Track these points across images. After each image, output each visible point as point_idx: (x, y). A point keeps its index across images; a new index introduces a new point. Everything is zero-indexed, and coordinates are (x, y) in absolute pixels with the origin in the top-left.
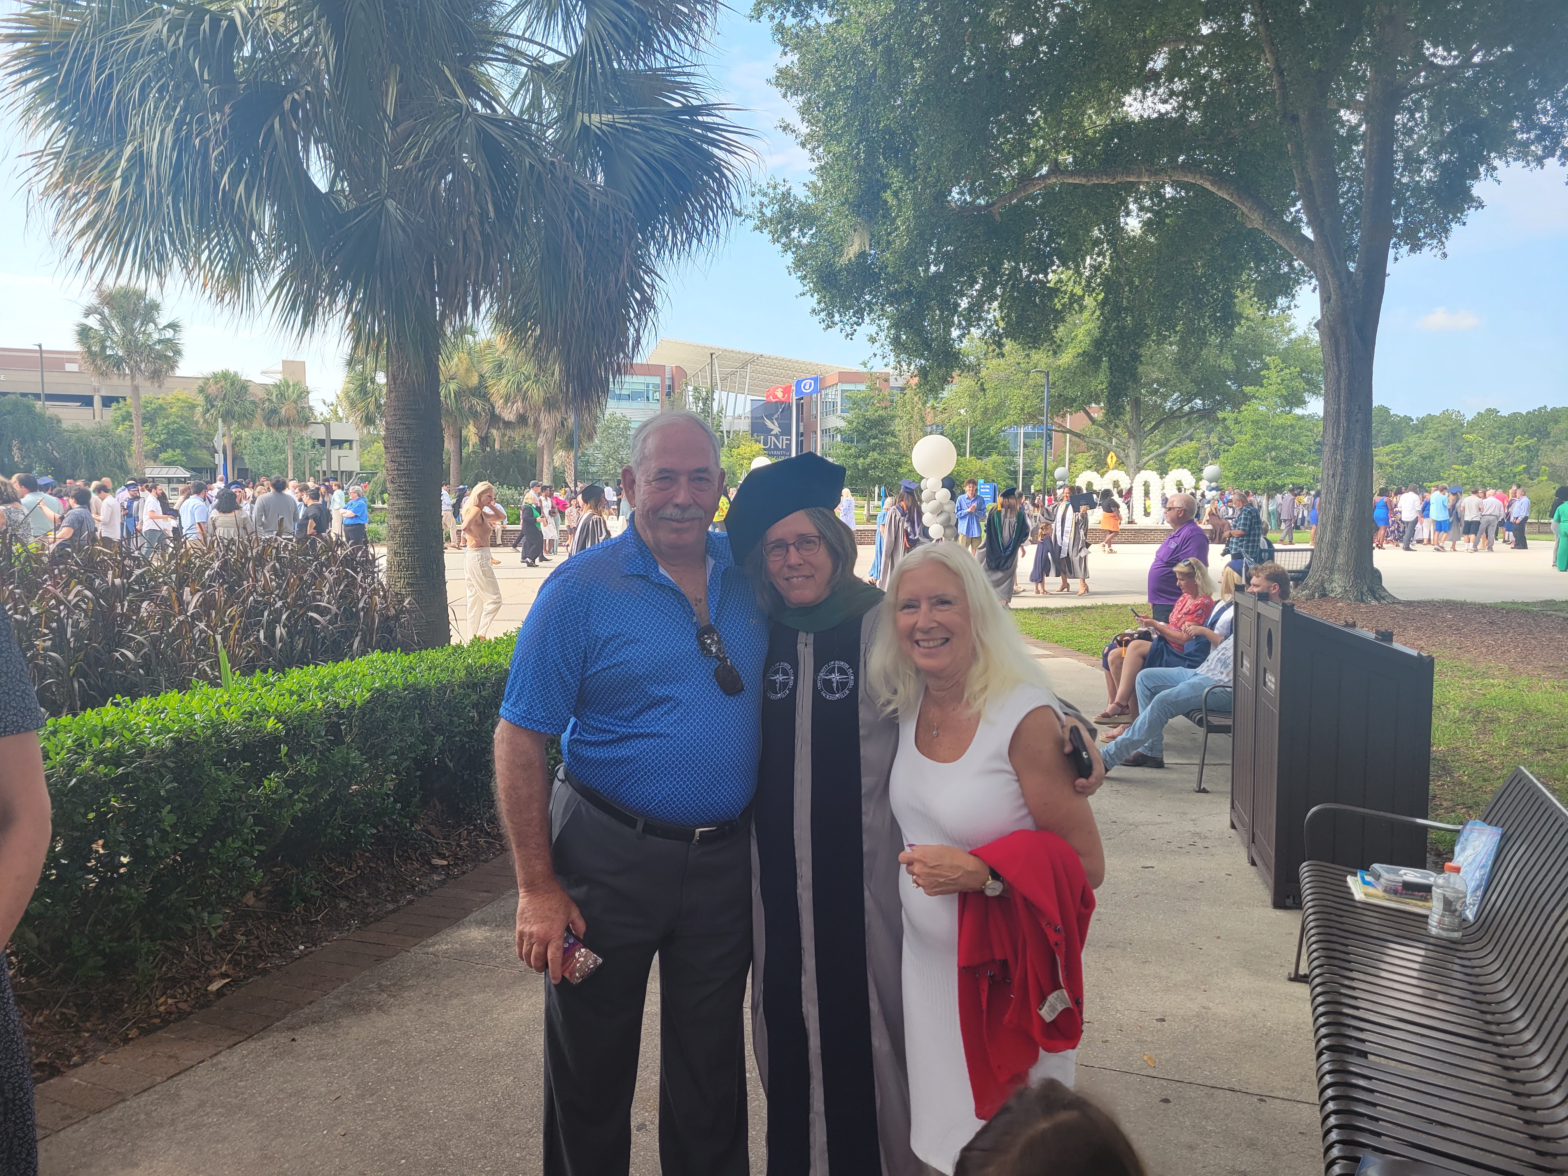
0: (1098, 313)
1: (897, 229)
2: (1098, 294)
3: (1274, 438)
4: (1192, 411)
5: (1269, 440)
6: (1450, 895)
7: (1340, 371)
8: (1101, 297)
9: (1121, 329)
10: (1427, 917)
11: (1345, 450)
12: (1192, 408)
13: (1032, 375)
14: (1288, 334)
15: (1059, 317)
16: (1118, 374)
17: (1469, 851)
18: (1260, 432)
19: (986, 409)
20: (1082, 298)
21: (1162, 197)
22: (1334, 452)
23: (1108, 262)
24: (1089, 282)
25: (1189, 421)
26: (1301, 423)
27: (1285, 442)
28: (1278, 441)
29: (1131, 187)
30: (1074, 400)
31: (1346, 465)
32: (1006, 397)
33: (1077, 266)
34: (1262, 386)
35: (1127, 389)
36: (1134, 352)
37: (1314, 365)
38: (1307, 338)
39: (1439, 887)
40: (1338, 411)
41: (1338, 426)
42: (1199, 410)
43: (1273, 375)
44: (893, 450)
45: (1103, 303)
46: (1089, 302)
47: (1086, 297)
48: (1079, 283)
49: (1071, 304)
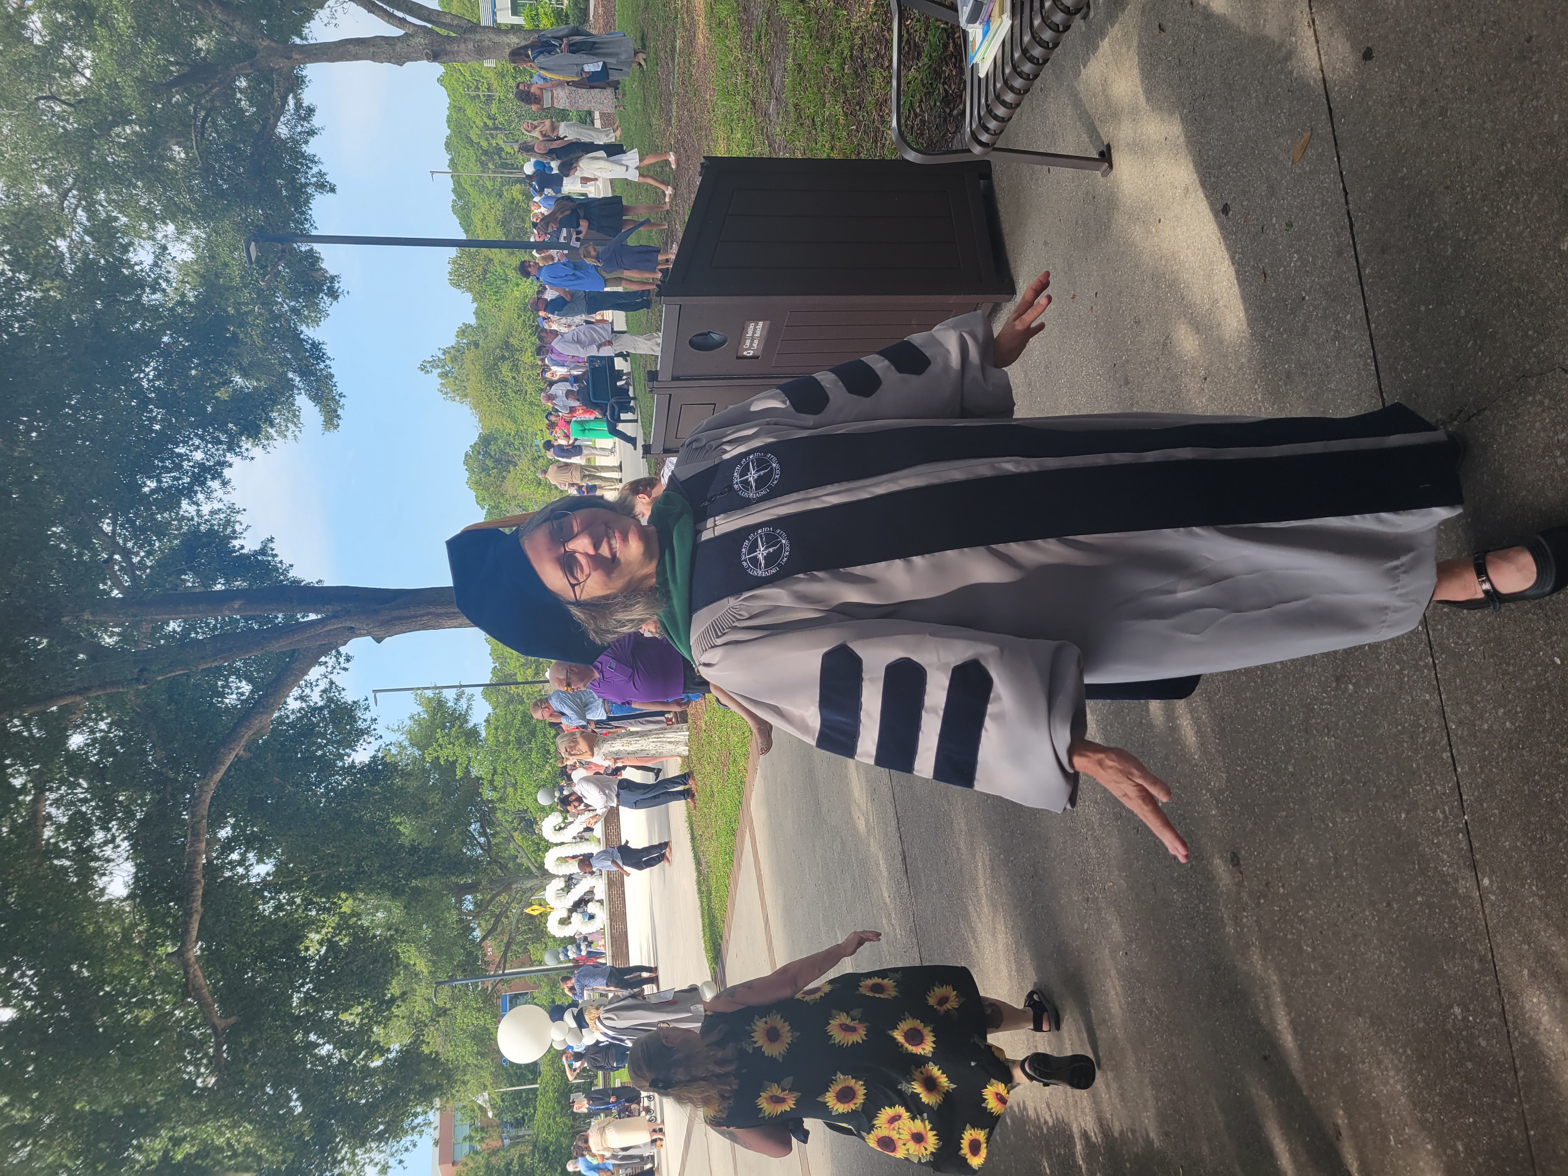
0: (361, 895)
2: (340, 898)
4: (483, 833)
8: (343, 894)
13: (440, 1004)
15: (361, 937)
20: (343, 916)
24: (325, 909)
30: (469, 954)
34: (456, 762)
42: (482, 826)
43: (446, 753)
45: (350, 890)
46: (347, 907)
47: (343, 910)
48: (325, 921)
49: (349, 927)
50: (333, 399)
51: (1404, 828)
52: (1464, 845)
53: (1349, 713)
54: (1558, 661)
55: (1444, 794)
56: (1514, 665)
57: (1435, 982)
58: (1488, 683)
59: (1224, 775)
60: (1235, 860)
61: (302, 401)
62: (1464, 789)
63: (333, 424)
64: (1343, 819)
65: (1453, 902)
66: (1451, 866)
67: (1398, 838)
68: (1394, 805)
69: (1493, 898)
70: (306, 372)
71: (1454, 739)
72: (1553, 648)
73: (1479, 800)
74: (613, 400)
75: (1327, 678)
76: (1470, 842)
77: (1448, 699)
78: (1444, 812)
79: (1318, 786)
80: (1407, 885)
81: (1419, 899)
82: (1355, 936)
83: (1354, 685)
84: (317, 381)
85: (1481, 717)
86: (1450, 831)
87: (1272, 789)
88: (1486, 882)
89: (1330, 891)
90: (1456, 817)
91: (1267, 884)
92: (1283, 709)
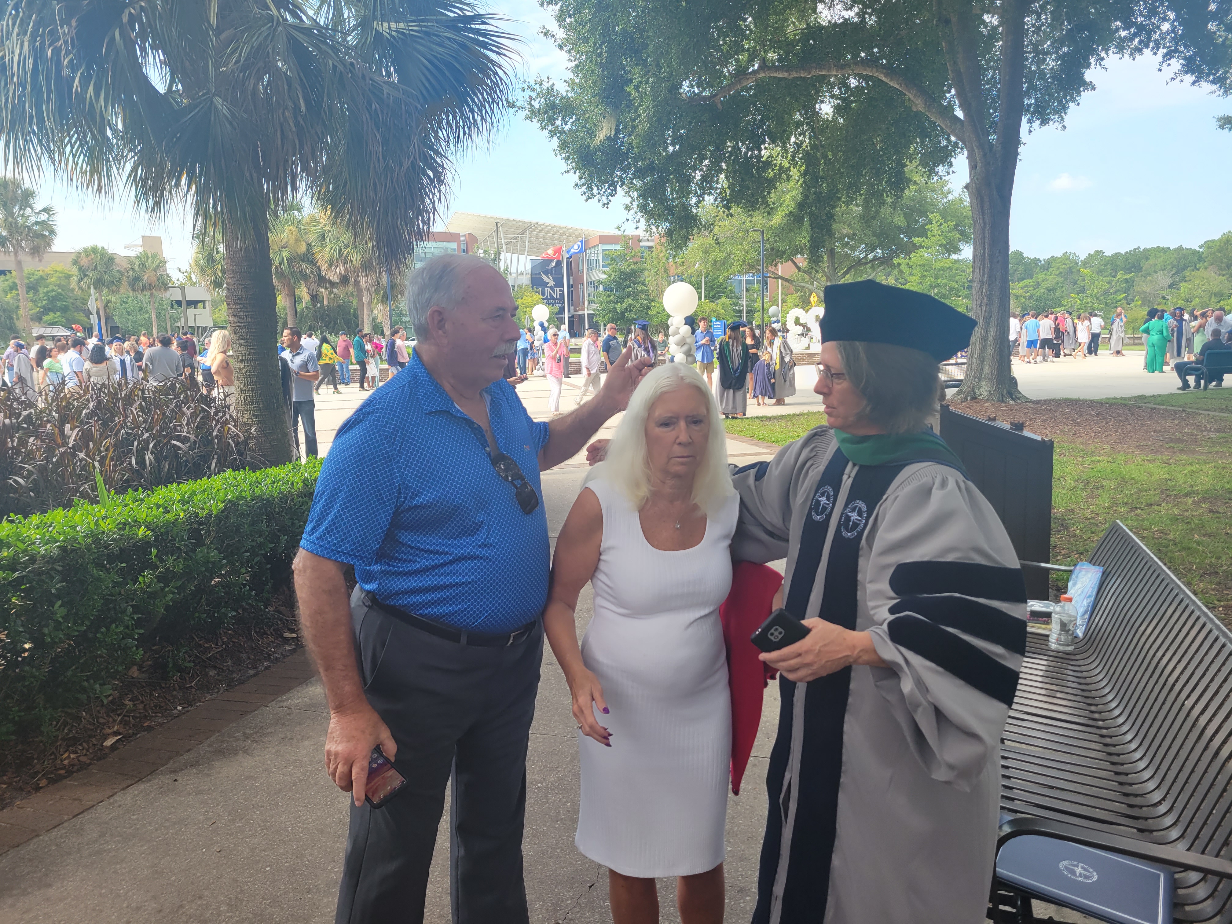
0: (801, 182)
1: (640, 116)
2: (801, 166)
3: (936, 278)
4: (875, 259)
5: (933, 280)
6: (1065, 619)
7: (985, 223)
8: (803, 168)
9: (818, 194)
10: (1048, 636)
11: (989, 285)
12: (875, 256)
13: (750, 234)
14: (946, 197)
15: (771, 184)
16: (816, 230)
17: (1079, 586)
18: (926, 274)
19: (716, 262)
20: (789, 169)
21: (847, 87)
22: (981, 287)
23: (807, 141)
24: (793, 157)
25: (872, 267)
26: (957, 266)
27: (944, 281)
28: (939, 280)
29: (823, 79)
30: (784, 253)
31: (990, 297)
32: (731, 251)
33: (784, 143)
34: (927, 238)
35: (824, 241)
36: (829, 212)
37: (966, 221)
38: (961, 200)
39: (1057, 613)
40: (983, 255)
41: (984, 267)
42: (879, 258)
43: (934, 229)
44: (643, 296)
45: (805, 174)
46: (794, 173)
47: (792, 169)
48: (786, 158)
49: (780, 174)
74: (1205, 370)
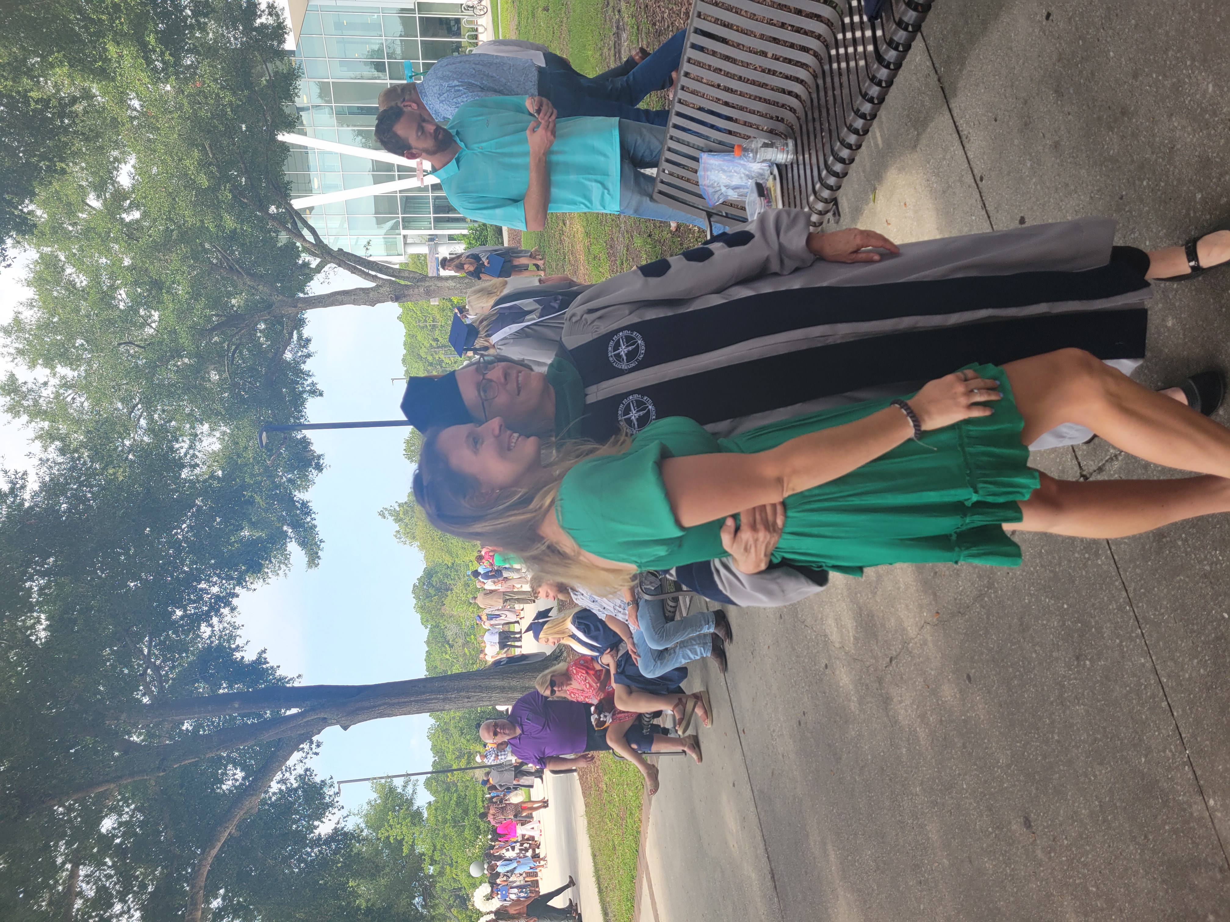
7: (385, 704)
11: (447, 692)
21: (221, 910)
22: (450, 700)
31: (459, 690)
34: (403, 840)
50: (316, 544)
51: (1145, 770)
52: (1190, 775)
53: (1090, 684)
54: (1226, 616)
55: (1169, 736)
56: (1197, 624)
57: (1191, 898)
58: (1182, 641)
59: (1008, 752)
60: (1027, 823)
61: (293, 547)
62: (1181, 729)
63: (314, 563)
64: (1100, 771)
65: (1192, 825)
66: (1184, 795)
67: (1143, 780)
68: (1135, 753)
69: (1219, 814)
70: (297, 525)
71: (1166, 690)
72: (1220, 606)
73: (1194, 736)
75: (1070, 658)
76: (1194, 772)
77: (1157, 659)
78: (1171, 751)
79: (1078, 747)
80: (1156, 817)
81: (1167, 828)
82: (1126, 870)
83: (1090, 660)
84: (305, 531)
85: (1182, 670)
86: (1178, 766)
87: (1045, 757)
88: (1211, 802)
89: (1102, 834)
90: (1180, 753)
91: (1054, 840)
92: (1043, 689)
